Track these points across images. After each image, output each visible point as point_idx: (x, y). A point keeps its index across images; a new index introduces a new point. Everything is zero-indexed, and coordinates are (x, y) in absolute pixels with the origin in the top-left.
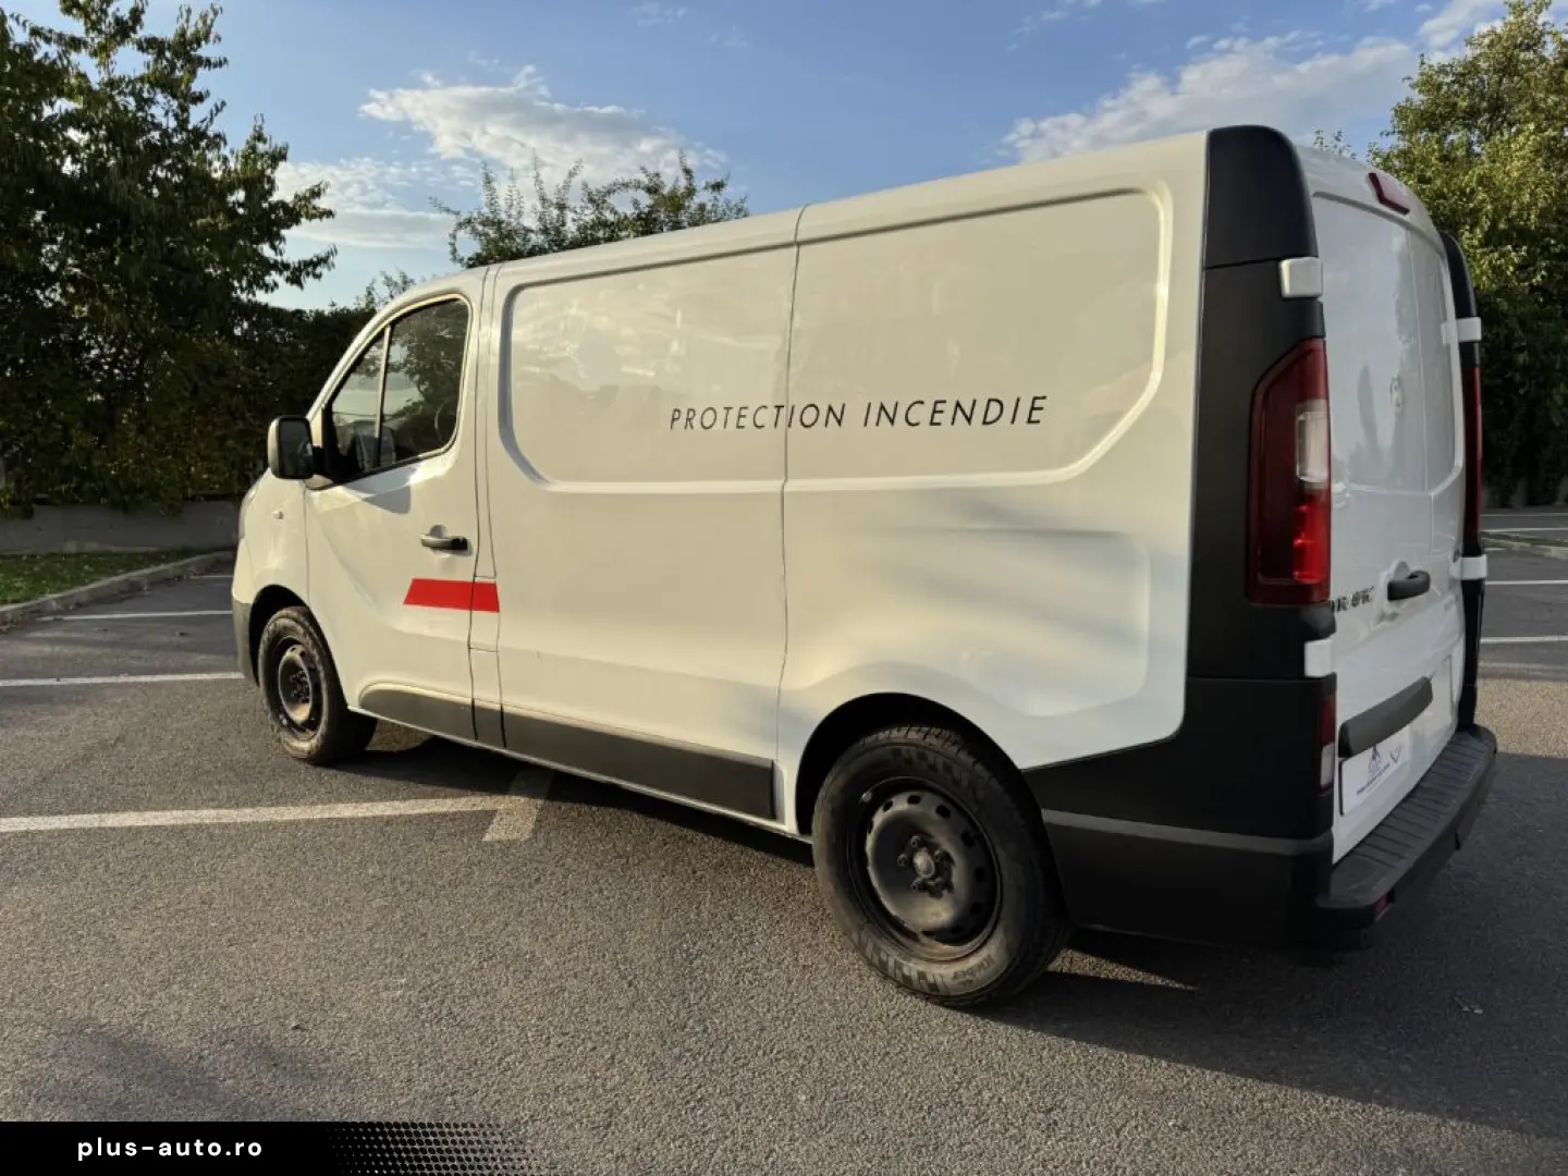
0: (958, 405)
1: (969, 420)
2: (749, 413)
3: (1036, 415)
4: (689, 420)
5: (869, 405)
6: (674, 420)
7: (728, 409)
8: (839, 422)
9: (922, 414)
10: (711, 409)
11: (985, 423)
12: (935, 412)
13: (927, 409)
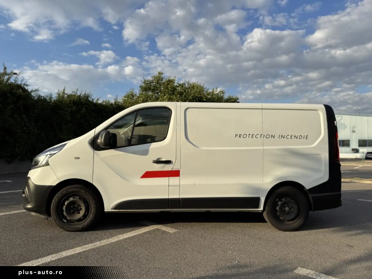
0: (295, 136)
1: (297, 138)
2: (255, 135)
3: (307, 138)
4: (240, 136)
5: (280, 135)
6: (236, 136)
7: (249, 135)
8: (274, 138)
9: (289, 137)
10: (246, 134)
11: (299, 139)
12: (291, 137)
13: (290, 136)
